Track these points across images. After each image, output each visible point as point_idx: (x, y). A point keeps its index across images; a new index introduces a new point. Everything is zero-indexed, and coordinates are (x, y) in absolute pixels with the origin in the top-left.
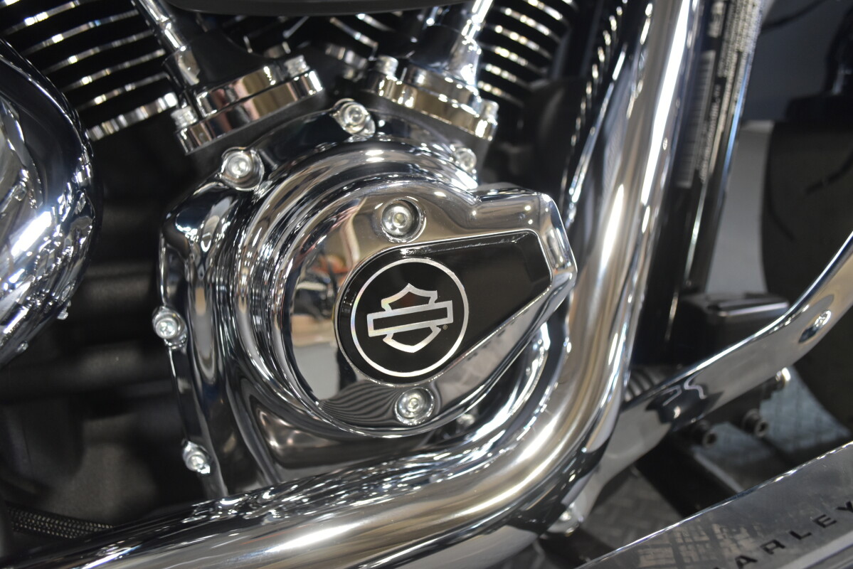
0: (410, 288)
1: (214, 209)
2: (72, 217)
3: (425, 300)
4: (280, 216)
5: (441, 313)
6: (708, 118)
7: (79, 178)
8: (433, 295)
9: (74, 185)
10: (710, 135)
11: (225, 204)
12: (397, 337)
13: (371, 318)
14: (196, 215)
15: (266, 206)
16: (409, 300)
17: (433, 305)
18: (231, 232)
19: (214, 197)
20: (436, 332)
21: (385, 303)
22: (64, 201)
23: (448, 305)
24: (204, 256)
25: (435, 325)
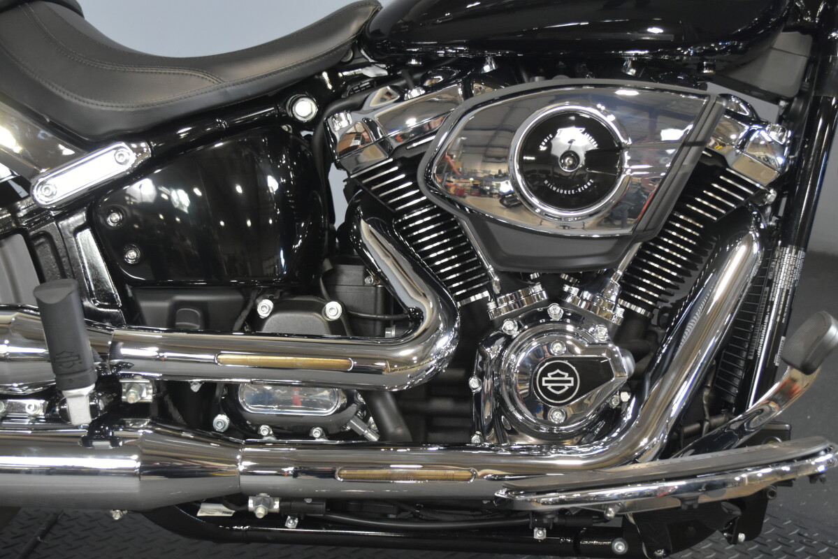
0: (558, 371)
1: (497, 342)
2: (453, 339)
3: (563, 376)
4: (520, 343)
5: (569, 382)
6: (763, 323)
7: (456, 326)
8: (567, 374)
9: (455, 329)
10: (764, 331)
11: (502, 340)
12: (553, 387)
13: (544, 379)
14: (491, 342)
15: (517, 340)
16: (558, 375)
17: (566, 378)
18: (502, 351)
19: (498, 337)
20: (567, 388)
21: (549, 374)
22: (452, 334)
23: (572, 379)
24: (491, 361)
25: (567, 386)
